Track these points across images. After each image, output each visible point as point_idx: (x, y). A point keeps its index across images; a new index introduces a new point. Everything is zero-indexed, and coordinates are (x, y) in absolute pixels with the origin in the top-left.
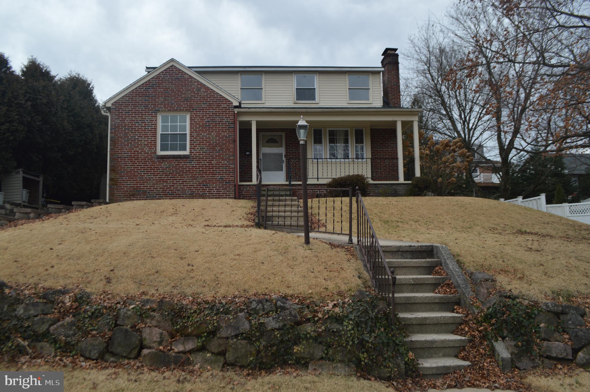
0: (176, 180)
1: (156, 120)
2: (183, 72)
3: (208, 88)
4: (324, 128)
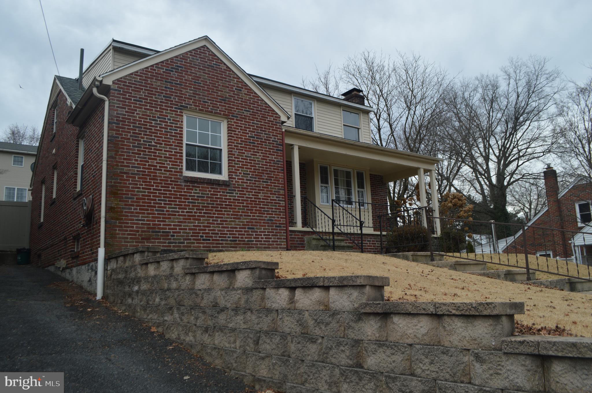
0: (213, 217)
1: (182, 122)
2: (219, 59)
3: (251, 89)
4: (330, 165)
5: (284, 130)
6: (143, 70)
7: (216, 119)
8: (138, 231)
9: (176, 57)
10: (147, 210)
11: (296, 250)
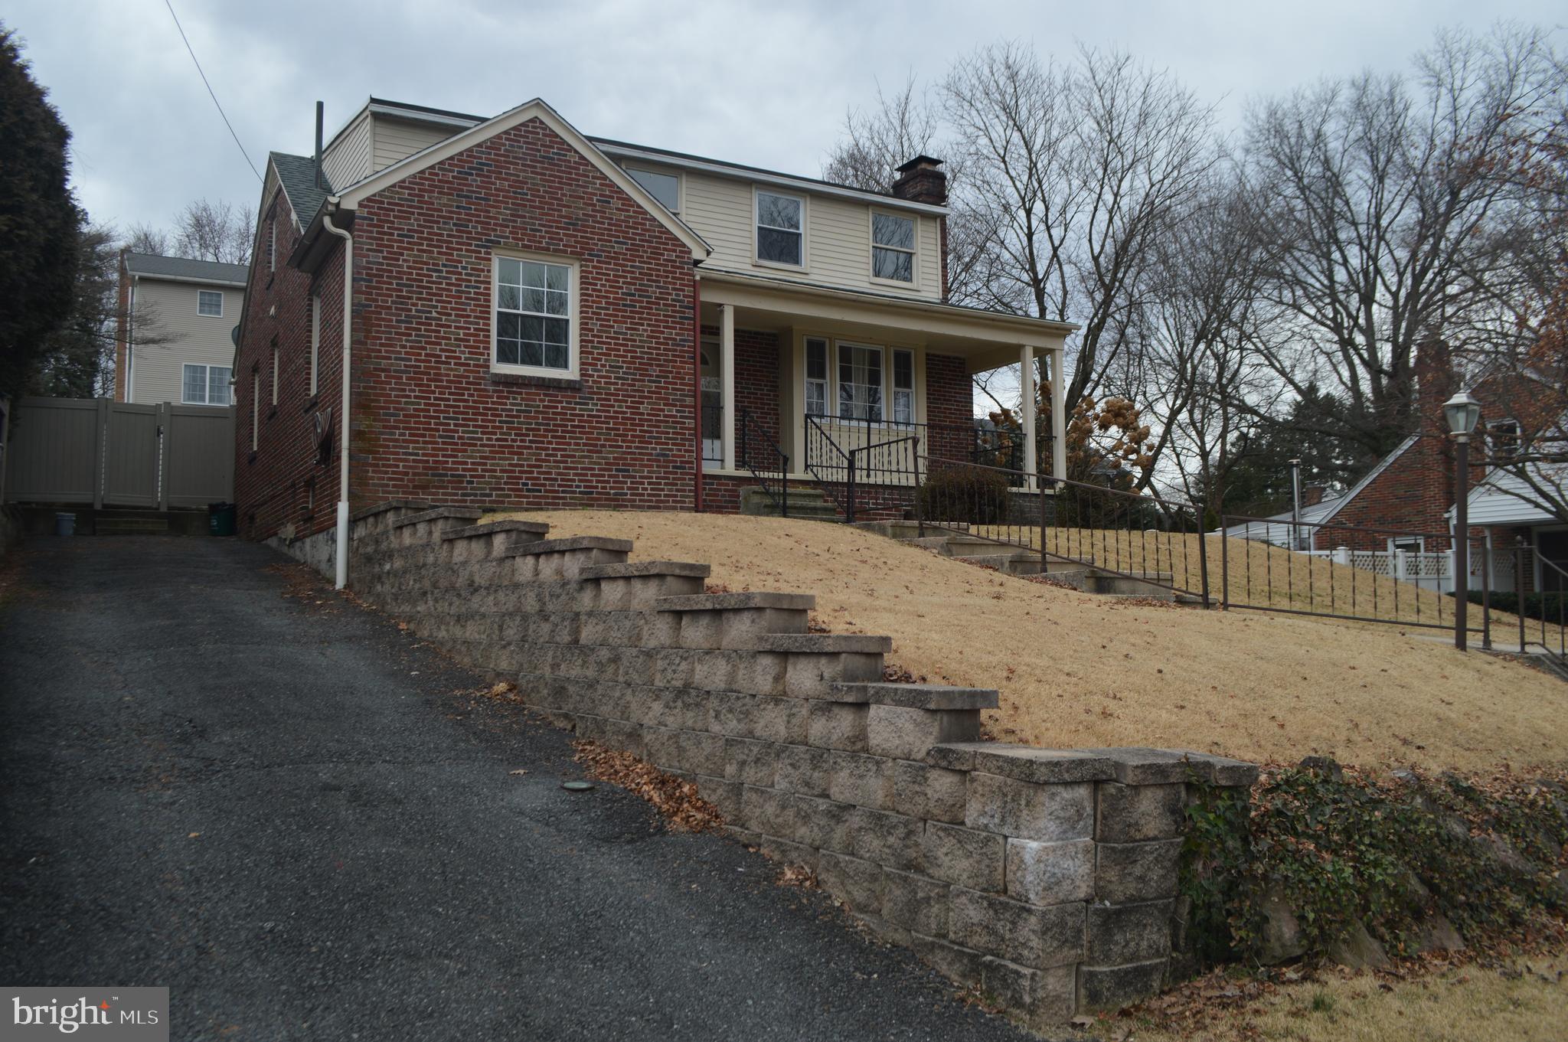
0: (547, 449)
1: (489, 271)
2: (564, 142)
3: (629, 199)
4: (830, 339)
5: (698, 278)
6: (414, 176)
7: (557, 262)
8: (407, 474)
9: (479, 145)
10: (424, 436)
11: (721, 512)
